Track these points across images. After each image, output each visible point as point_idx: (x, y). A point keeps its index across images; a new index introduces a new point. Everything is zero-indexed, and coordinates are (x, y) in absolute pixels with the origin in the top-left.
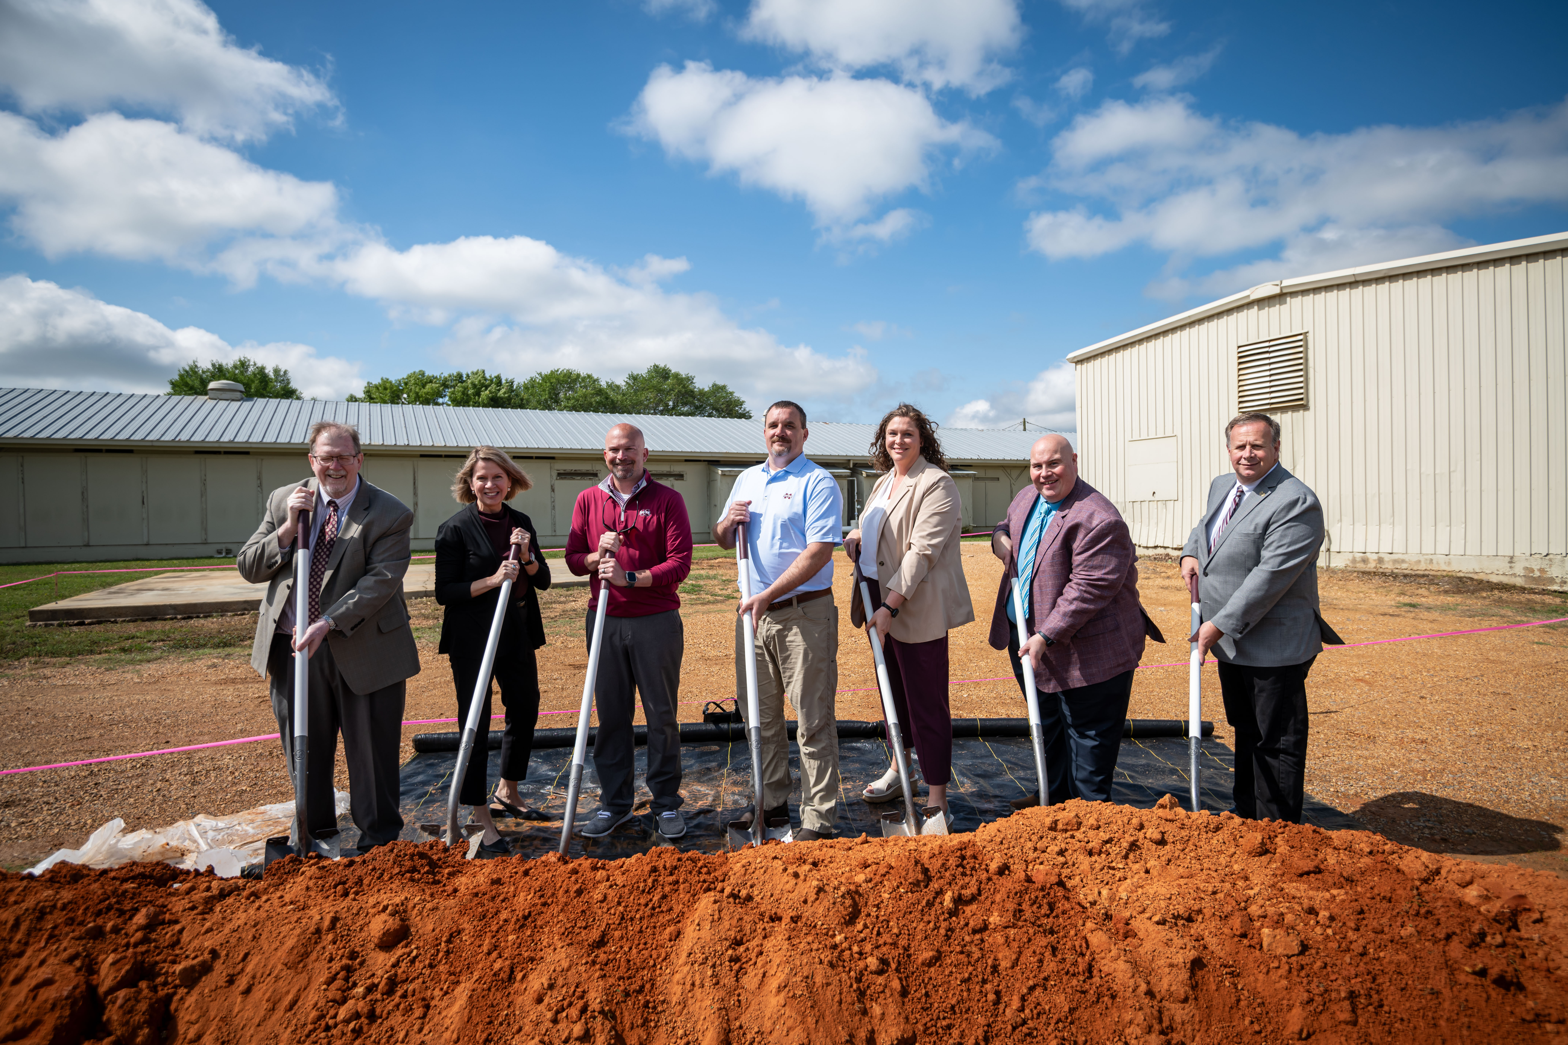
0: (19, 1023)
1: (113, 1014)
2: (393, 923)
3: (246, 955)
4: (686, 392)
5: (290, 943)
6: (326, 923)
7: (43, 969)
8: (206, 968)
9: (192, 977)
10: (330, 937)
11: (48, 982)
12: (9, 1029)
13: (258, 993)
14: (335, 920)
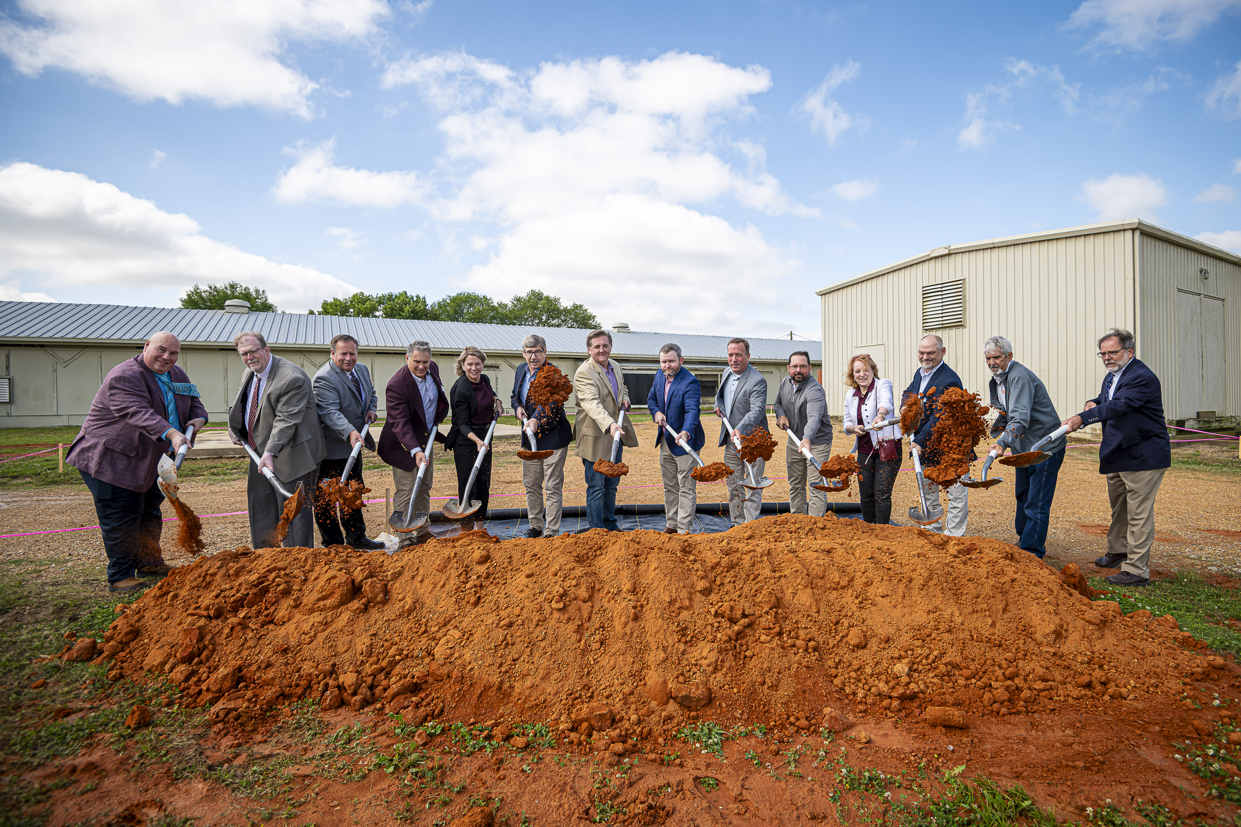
0: (324, 593)
1: (366, 588)
2: (484, 553)
3: (418, 568)
4: (554, 310)
5: (438, 562)
6: (452, 555)
7: (328, 574)
8: (400, 573)
9: (397, 575)
10: (455, 560)
11: (334, 577)
12: (320, 595)
13: (426, 582)
14: (455, 554)
